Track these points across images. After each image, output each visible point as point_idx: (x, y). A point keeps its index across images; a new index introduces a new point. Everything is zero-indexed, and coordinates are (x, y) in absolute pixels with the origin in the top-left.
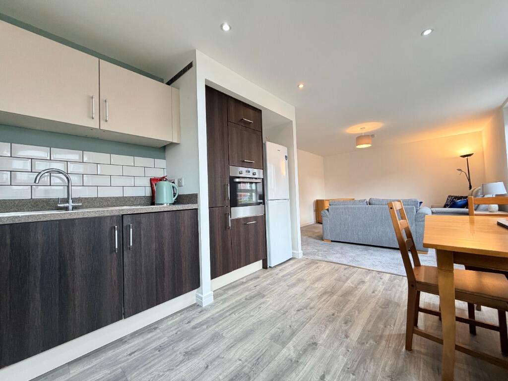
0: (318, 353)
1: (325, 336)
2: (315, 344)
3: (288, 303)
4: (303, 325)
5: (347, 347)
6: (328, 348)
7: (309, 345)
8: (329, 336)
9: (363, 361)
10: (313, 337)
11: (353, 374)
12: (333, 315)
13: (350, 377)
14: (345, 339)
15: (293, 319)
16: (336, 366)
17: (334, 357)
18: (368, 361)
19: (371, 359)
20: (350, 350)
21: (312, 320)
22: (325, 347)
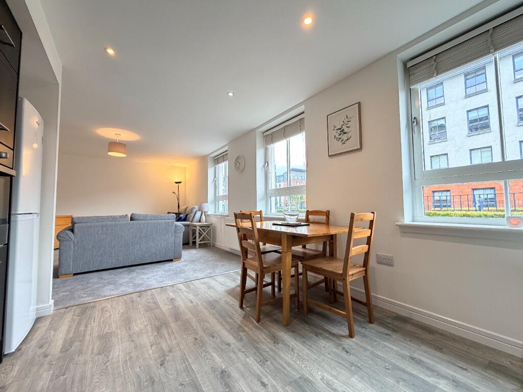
0: (235, 374)
1: (219, 359)
2: (223, 372)
3: (138, 370)
4: (190, 371)
5: (240, 350)
6: (234, 364)
7: (222, 378)
8: (221, 356)
9: (257, 348)
10: (214, 370)
11: (267, 361)
12: (196, 339)
13: (268, 365)
14: (231, 347)
15: (171, 377)
16: (255, 368)
17: (246, 365)
18: (258, 346)
19: (258, 344)
20: (244, 350)
21: (190, 360)
22: (231, 366)
